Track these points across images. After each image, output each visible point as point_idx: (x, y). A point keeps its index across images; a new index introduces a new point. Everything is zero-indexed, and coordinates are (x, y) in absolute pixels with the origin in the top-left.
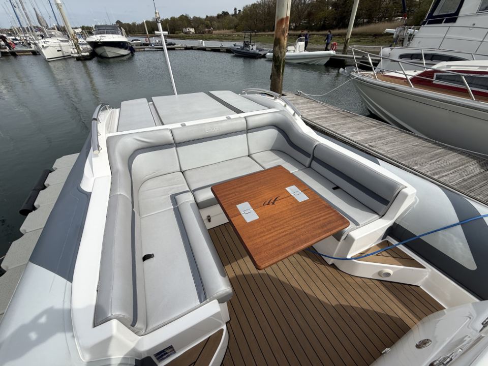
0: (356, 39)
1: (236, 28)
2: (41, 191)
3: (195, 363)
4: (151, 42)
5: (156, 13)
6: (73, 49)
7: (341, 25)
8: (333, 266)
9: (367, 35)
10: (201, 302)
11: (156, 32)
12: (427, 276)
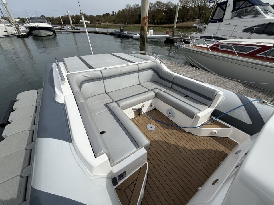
0: (178, 30)
1: (114, 22)
2: (11, 113)
3: (137, 179)
4: (65, 28)
5: (81, 11)
6: (15, 31)
7: (169, 22)
8: (189, 133)
9: (183, 28)
10: (137, 149)
11: (81, 21)
12: (232, 132)
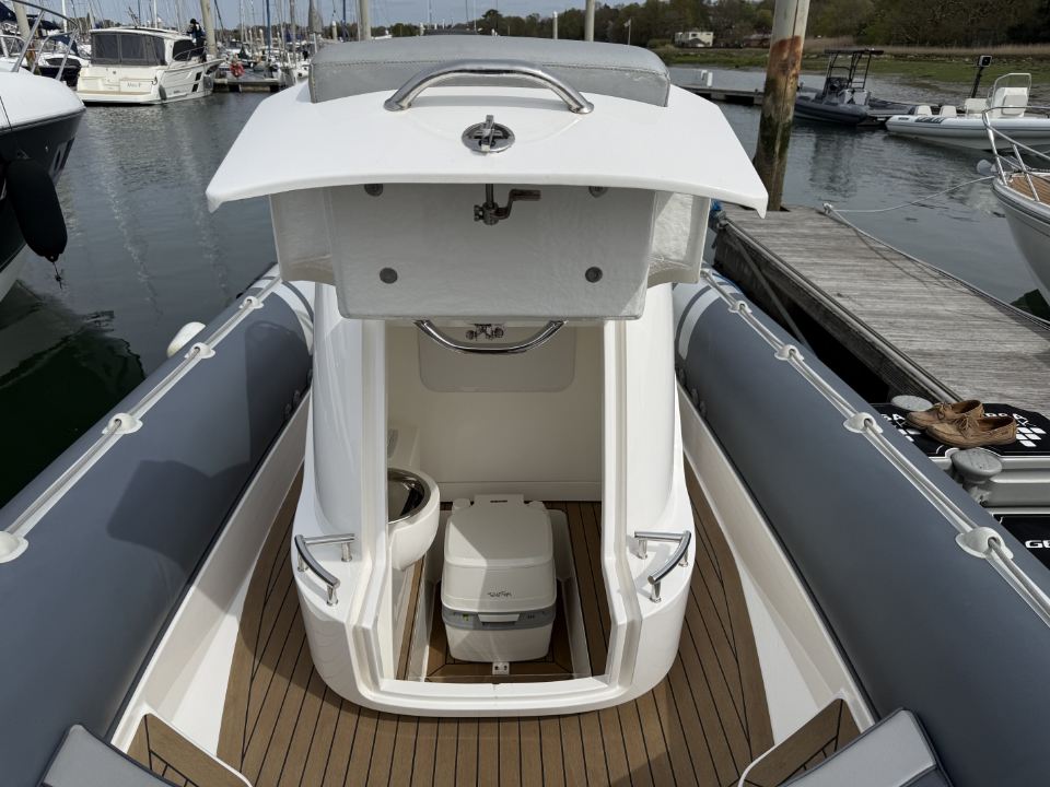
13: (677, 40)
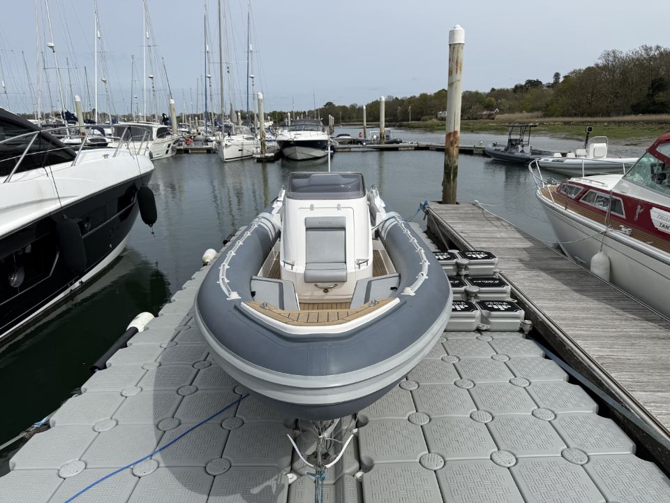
4: (368, 138)
6: (257, 148)
13: (439, 116)
